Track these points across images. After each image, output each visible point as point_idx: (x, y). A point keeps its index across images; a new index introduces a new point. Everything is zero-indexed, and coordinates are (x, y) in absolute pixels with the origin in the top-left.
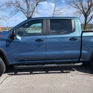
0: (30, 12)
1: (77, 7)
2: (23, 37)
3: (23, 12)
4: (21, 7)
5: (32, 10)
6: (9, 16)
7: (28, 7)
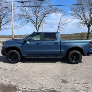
0: (38, 23)
1: (80, 18)
2: (31, 42)
3: (32, 22)
4: (31, 18)
5: (40, 21)
6: (20, 26)
7: (36, 19)
